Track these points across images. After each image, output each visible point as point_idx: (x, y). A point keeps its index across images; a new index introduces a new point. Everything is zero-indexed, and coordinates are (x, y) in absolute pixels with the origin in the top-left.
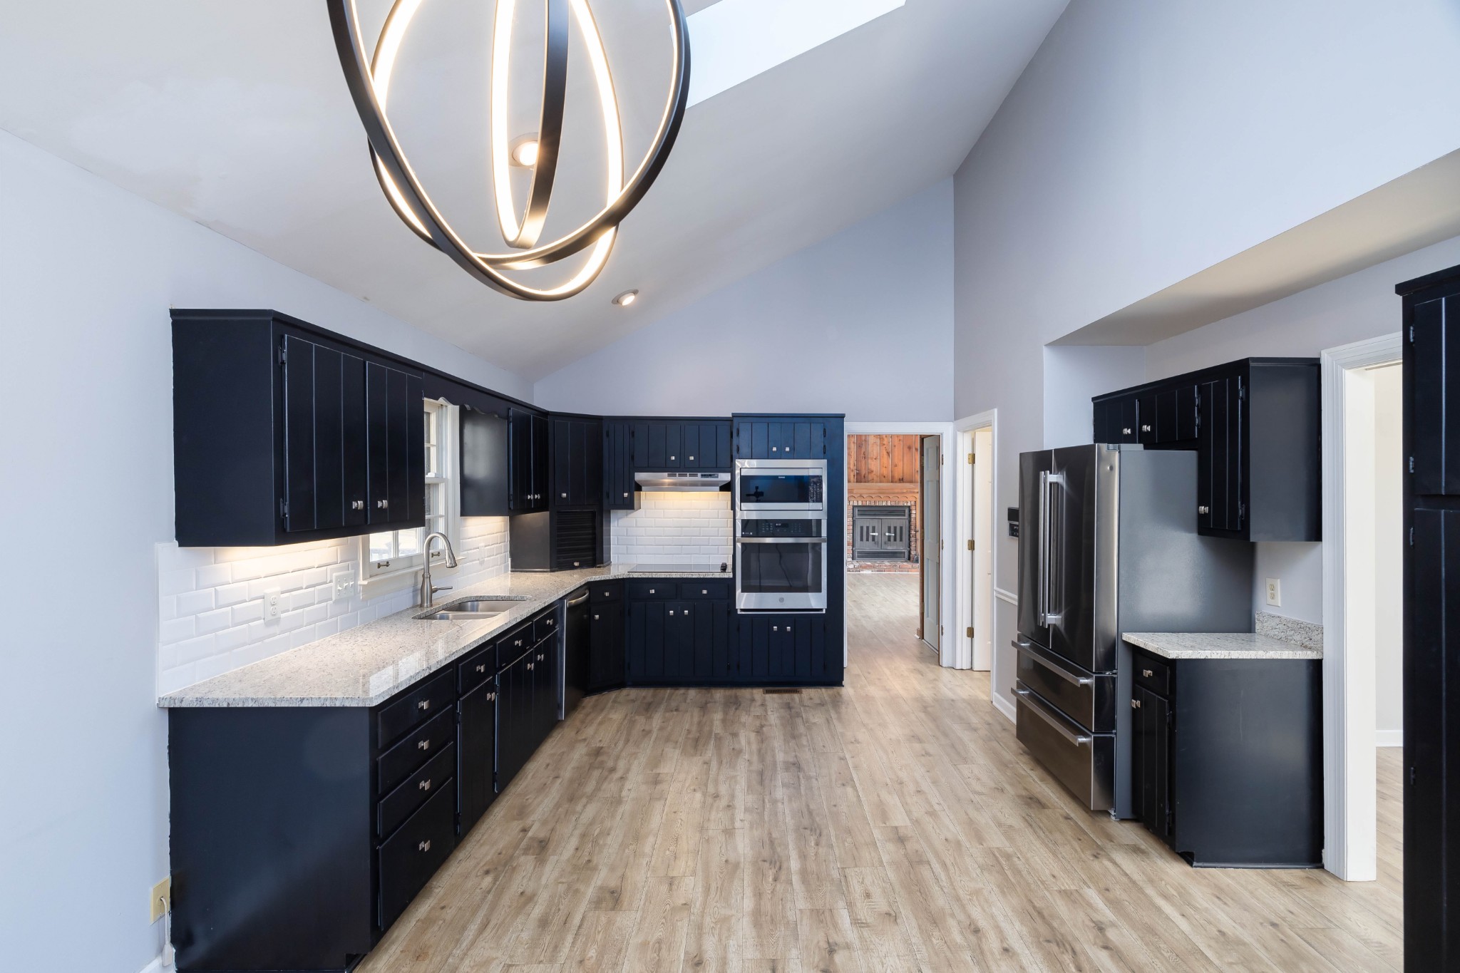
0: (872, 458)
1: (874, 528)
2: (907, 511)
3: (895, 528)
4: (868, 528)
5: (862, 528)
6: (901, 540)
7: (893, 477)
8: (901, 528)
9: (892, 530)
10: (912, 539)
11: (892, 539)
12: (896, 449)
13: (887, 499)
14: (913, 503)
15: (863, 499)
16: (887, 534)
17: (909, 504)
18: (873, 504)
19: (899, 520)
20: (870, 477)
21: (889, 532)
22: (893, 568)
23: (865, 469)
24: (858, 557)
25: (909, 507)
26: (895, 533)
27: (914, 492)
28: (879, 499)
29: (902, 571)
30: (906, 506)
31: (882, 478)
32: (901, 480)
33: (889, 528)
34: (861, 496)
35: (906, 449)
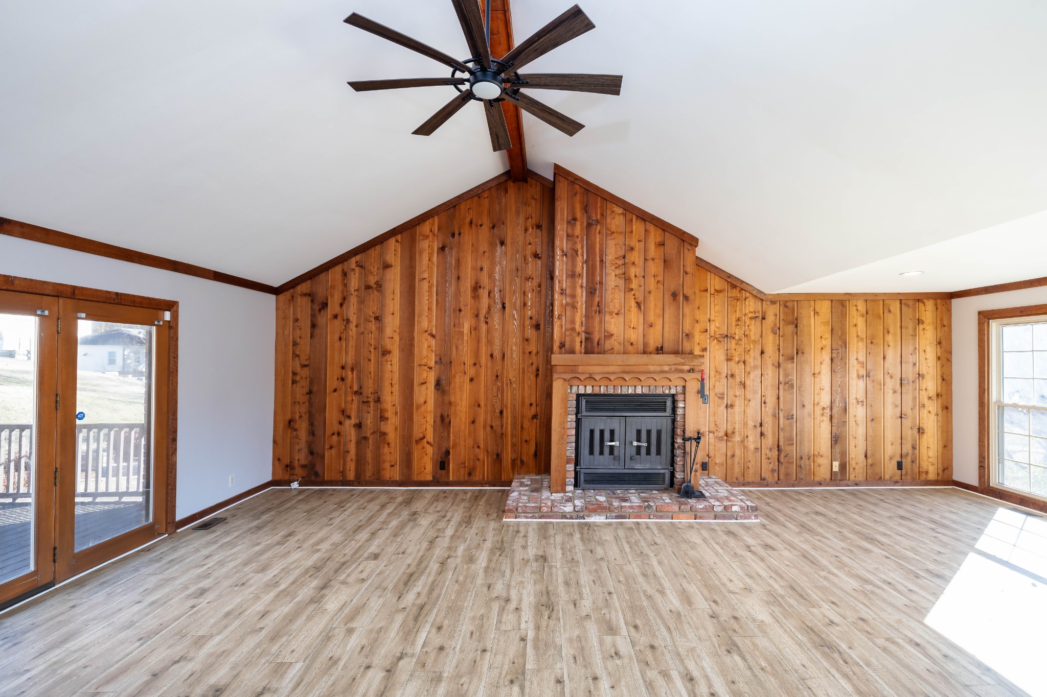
0: (611, 313)
1: (612, 432)
2: (669, 404)
3: (649, 432)
4: (602, 432)
5: (592, 432)
6: (659, 452)
7: (645, 345)
8: (659, 433)
9: (644, 435)
10: (678, 452)
11: (643, 451)
12: (652, 297)
13: (636, 382)
14: (680, 389)
15: (594, 383)
16: (635, 444)
17: (673, 391)
18: (611, 391)
19: (655, 420)
20: (608, 345)
21: (639, 440)
22: (645, 510)
23: (600, 331)
24: (586, 482)
25: (673, 396)
26: (649, 441)
27: (682, 371)
28: (622, 382)
29: (661, 517)
30: (668, 395)
31: (627, 348)
32: (660, 350)
33: (639, 432)
34: (591, 378)
35: (668, 297)
